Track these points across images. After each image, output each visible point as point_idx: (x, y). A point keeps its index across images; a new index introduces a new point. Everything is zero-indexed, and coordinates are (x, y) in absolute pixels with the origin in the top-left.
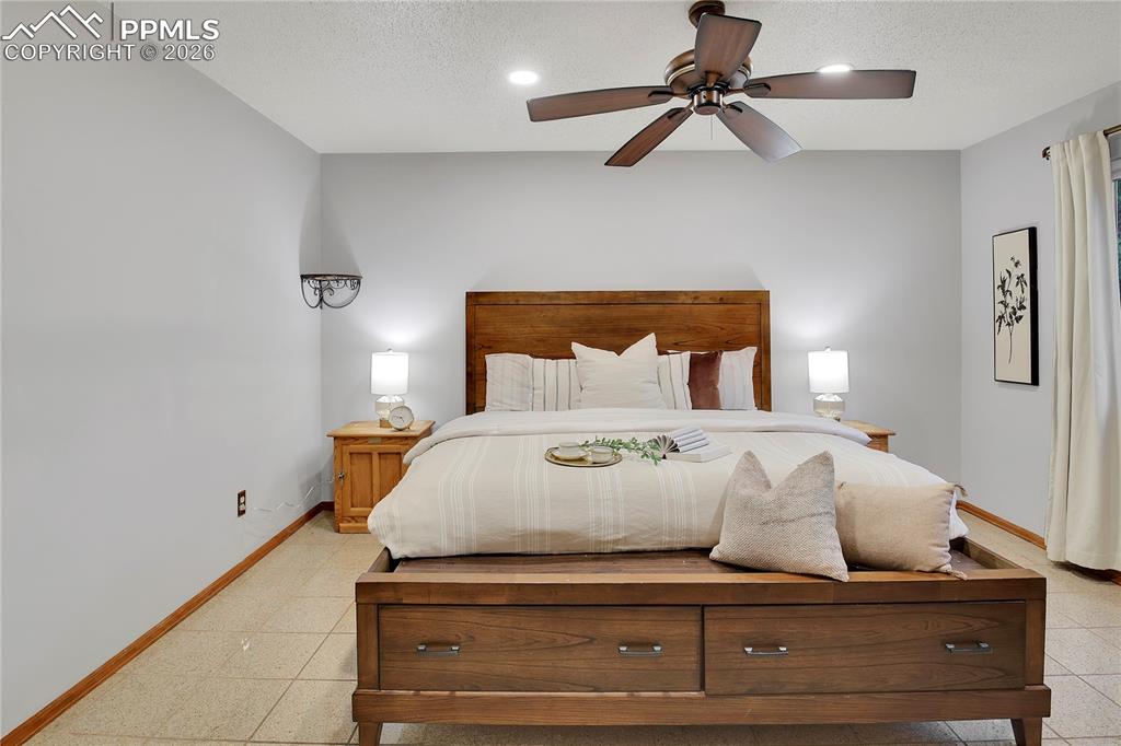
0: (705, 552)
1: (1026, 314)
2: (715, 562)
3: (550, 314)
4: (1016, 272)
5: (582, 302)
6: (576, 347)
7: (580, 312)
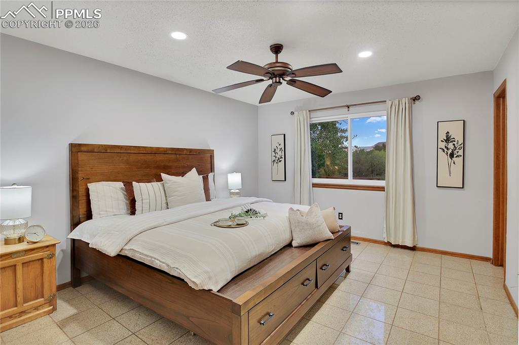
0: (290, 245)
1: (283, 160)
2: (296, 247)
3: (125, 158)
4: (279, 147)
5: (143, 152)
6: (163, 175)
7: (142, 157)
